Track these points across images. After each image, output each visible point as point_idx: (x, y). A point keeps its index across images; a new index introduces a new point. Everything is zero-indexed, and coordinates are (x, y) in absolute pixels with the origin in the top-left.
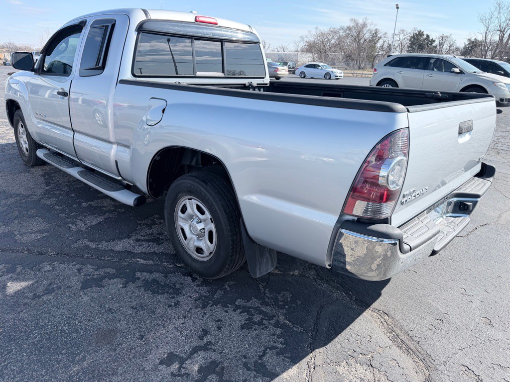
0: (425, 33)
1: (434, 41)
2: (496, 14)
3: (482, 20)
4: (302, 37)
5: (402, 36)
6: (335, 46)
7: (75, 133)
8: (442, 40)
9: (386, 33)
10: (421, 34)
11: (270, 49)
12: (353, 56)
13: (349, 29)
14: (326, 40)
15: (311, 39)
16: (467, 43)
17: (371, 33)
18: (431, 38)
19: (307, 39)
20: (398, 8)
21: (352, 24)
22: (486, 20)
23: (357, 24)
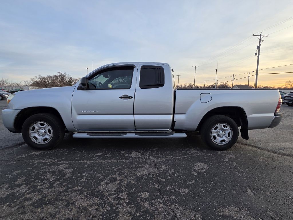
4: (32, 79)
14: (46, 80)
17: (68, 78)
19: (35, 80)
20: (88, 69)
21: (59, 74)
23: (61, 74)
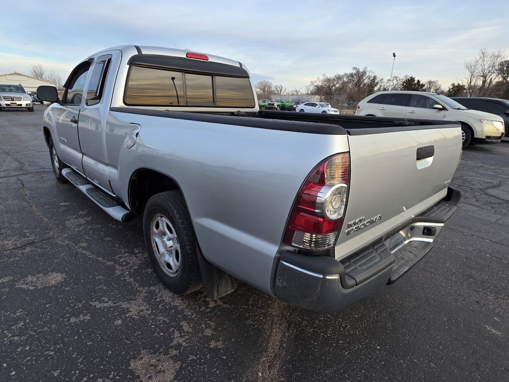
0: (416, 79)
1: (424, 86)
2: (480, 62)
3: (467, 66)
4: (312, 82)
5: (395, 82)
6: (340, 89)
7: (84, 156)
8: (429, 85)
9: (382, 79)
10: (412, 79)
11: (286, 92)
12: (354, 98)
13: (352, 75)
14: (332, 84)
15: (320, 84)
16: (451, 87)
17: (369, 79)
18: (421, 83)
19: (316, 84)
20: (394, 56)
21: (354, 72)
22: (471, 67)
23: (358, 72)
